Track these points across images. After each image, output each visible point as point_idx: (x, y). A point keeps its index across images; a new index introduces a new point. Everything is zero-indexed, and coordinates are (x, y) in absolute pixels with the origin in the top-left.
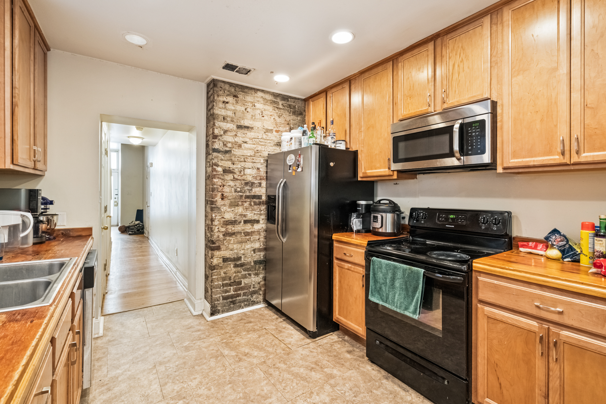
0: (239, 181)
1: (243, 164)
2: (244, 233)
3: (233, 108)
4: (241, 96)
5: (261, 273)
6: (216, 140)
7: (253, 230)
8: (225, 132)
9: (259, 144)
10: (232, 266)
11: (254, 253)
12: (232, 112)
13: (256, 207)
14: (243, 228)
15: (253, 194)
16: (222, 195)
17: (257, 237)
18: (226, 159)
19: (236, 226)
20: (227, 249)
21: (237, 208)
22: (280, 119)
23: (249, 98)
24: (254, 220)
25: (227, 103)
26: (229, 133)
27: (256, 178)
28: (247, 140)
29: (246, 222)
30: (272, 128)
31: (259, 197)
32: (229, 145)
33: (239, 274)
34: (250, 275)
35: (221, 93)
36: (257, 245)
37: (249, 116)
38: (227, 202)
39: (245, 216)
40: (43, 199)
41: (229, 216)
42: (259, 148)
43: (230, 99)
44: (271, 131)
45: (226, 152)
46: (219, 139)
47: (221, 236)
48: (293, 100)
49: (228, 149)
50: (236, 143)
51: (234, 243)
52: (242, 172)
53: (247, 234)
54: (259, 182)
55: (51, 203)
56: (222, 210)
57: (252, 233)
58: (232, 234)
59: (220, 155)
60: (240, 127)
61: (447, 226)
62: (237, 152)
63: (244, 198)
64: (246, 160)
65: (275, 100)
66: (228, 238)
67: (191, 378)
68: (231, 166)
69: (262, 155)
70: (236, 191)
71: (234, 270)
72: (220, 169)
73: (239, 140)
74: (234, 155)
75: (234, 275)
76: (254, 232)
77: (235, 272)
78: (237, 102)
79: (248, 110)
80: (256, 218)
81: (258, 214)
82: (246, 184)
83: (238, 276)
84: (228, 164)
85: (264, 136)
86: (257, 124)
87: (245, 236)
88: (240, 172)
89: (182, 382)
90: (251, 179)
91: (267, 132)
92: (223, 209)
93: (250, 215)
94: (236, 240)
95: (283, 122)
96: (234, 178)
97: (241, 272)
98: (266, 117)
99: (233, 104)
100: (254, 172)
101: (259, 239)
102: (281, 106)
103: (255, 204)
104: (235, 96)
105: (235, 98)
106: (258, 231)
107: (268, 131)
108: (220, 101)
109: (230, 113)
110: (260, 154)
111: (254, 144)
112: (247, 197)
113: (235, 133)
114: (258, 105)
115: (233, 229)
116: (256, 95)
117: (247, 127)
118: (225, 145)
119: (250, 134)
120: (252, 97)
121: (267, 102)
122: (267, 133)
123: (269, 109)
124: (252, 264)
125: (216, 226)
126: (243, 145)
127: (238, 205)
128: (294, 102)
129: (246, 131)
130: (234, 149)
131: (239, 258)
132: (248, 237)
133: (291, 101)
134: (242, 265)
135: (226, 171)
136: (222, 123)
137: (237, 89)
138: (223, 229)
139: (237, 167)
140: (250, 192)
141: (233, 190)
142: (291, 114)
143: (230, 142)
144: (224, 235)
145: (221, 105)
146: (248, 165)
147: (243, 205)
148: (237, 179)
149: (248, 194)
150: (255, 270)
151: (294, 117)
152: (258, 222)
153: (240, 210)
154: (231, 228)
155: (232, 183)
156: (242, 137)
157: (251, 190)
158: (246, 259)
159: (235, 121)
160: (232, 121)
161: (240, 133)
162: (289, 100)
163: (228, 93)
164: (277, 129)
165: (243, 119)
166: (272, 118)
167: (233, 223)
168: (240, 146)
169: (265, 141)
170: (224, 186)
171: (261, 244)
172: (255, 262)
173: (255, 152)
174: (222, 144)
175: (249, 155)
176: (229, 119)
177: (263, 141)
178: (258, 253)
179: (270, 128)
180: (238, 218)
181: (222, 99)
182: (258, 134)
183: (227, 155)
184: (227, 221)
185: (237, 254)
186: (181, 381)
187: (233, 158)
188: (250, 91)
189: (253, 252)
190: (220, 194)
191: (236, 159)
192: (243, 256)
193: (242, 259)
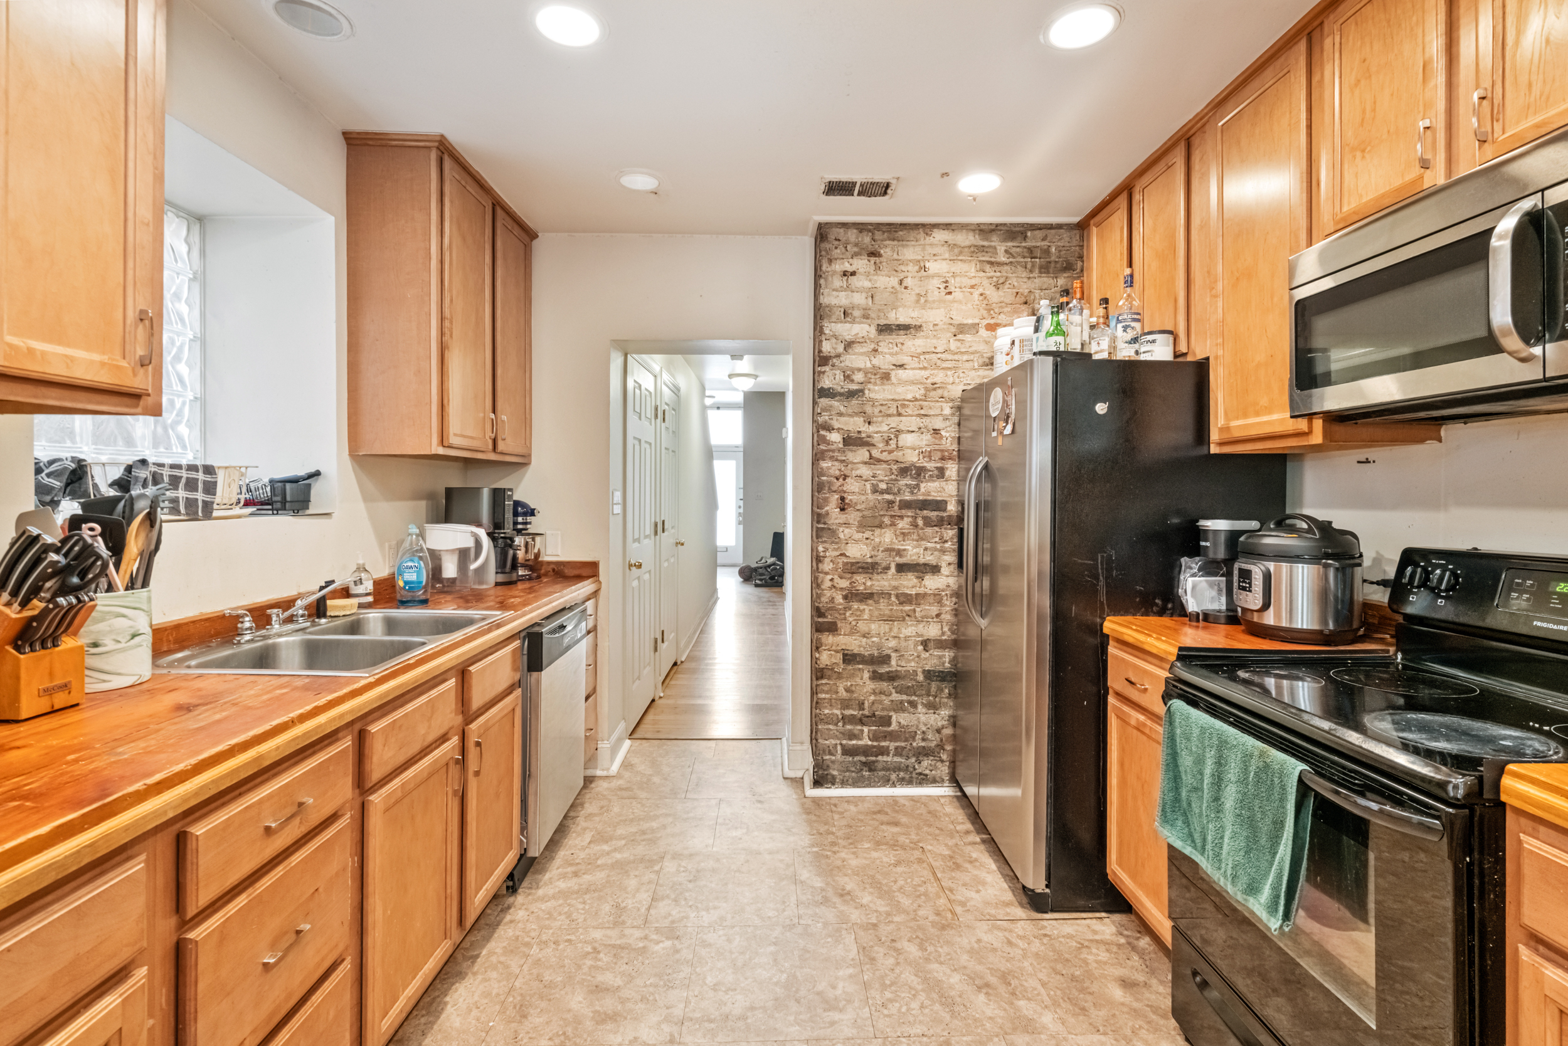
0: (884, 466)
1: (894, 422)
2: (897, 596)
3: (867, 284)
4: (886, 252)
5: (945, 705)
6: (827, 368)
7: (921, 590)
8: (849, 345)
9: (937, 367)
10: (866, 675)
11: (926, 650)
12: (864, 295)
13: (929, 531)
14: (894, 583)
15: (921, 498)
16: (843, 499)
17: (934, 610)
18: (850, 411)
19: (875, 576)
20: (853, 631)
21: (878, 531)
22: (1001, 293)
23: (910, 253)
24: (925, 565)
25: (853, 274)
26: (858, 349)
27: (929, 456)
28: (905, 359)
29: (901, 568)
30: (977, 321)
31: (940, 505)
32: (859, 377)
33: (884, 697)
34: (913, 704)
35: (836, 253)
36: (933, 631)
37: (909, 297)
38: (853, 516)
39: (899, 553)
40: (517, 504)
41: (857, 551)
42: (939, 377)
43: (861, 264)
44: (975, 327)
45: (851, 394)
46: (833, 366)
47: (839, 599)
48: (1039, 234)
49: (854, 387)
50: (875, 370)
51: (871, 620)
52: (893, 443)
53: (905, 599)
54: (939, 465)
55: (532, 513)
56: (841, 536)
57: (919, 598)
58: (866, 597)
59: (835, 403)
60: (885, 329)
61: (1539, 624)
62: (878, 392)
63: (896, 508)
64: (901, 410)
65: (986, 243)
66: (855, 605)
67: (711, 904)
68: (865, 428)
69: (946, 394)
70: (875, 490)
71: (871, 685)
72: (835, 437)
73: (883, 361)
74: (870, 400)
75: (872, 698)
76: (925, 595)
77: (874, 693)
78: (877, 268)
79: (908, 282)
80: (930, 559)
81: (936, 549)
82: (904, 471)
83: (881, 702)
84: (855, 424)
85: (953, 345)
86: (934, 316)
87: (901, 603)
88: (887, 442)
89: (690, 906)
90: (915, 459)
91: (961, 332)
92: (843, 533)
93: (914, 552)
94: (876, 613)
95: (1010, 299)
96: (871, 457)
97: (890, 695)
98: (957, 294)
99: (868, 274)
100: (925, 440)
101: (938, 616)
102: (1002, 258)
103: (928, 522)
104: (873, 254)
105: (873, 259)
106: (935, 595)
107: (961, 329)
108: (835, 272)
109: (859, 299)
110: (940, 392)
111: (925, 368)
112: (906, 505)
113: (873, 346)
114: (933, 266)
115: (869, 583)
116: (929, 240)
117: (905, 328)
118: (847, 378)
119: (914, 344)
120: (918, 249)
121: (961, 253)
122: (960, 337)
123: (968, 270)
124: (921, 677)
125: (827, 573)
126: (893, 374)
127: (880, 526)
128: (1044, 239)
129: (901, 338)
130: (870, 386)
131: (885, 659)
132: (907, 608)
133: (1034, 238)
134: (892, 677)
135: (852, 441)
136: (840, 325)
137: (878, 235)
138: (844, 584)
139: (879, 429)
140: (912, 493)
141: (868, 486)
142: (1036, 274)
143: (859, 370)
144: (845, 597)
145: (837, 282)
146: (909, 422)
147: (893, 524)
148: (879, 461)
149: (908, 497)
150: (928, 695)
151: (1047, 281)
152: (935, 569)
153: (887, 537)
154: (862, 582)
155: (865, 471)
156: (891, 354)
157: (918, 486)
158: (903, 664)
159: (873, 315)
160: (866, 317)
161: (887, 344)
162: (1029, 234)
163: (856, 249)
164: (992, 322)
165: (895, 308)
166: (976, 293)
167: (870, 568)
168: (886, 377)
169: (956, 357)
170: (845, 477)
171: (946, 629)
172: (928, 674)
173: (926, 389)
174: (840, 376)
175: (909, 397)
176: (856, 313)
177: (950, 357)
178: (937, 653)
179: (970, 321)
180: (881, 557)
181: (838, 267)
182: (934, 341)
183: (854, 402)
184: (852, 564)
185: (879, 647)
186: (690, 903)
187: (868, 409)
188: (913, 234)
189: (920, 648)
190: (837, 496)
191: (876, 411)
192: (893, 655)
193: (893, 662)
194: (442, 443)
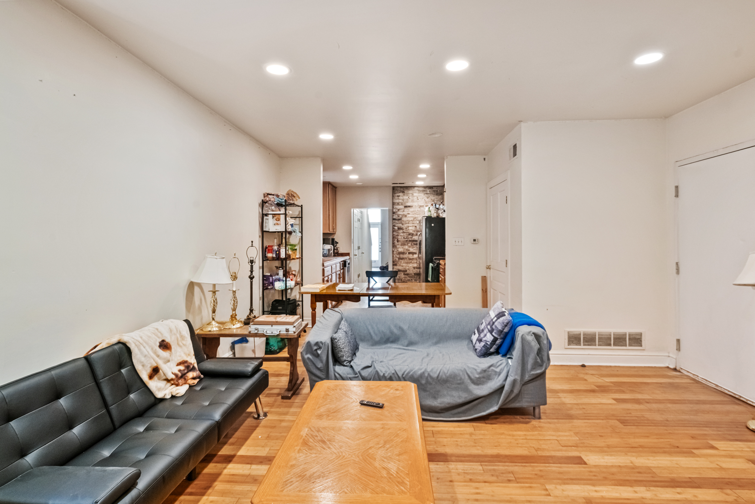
0: (406, 233)
1: (407, 225)
2: (408, 259)
3: (402, 198)
4: (406, 192)
5: (418, 280)
6: (394, 215)
7: (413, 257)
8: (399, 210)
9: (416, 214)
10: (403, 274)
11: (414, 269)
12: (401, 200)
13: (415, 246)
14: (408, 256)
15: (413, 239)
16: (398, 240)
17: (416, 261)
18: (399, 223)
19: (404, 255)
20: (400, 265)
21: (404, 246)
22: (428, 199)
23: (410, 192)
24: (414, 252)
25: (399, 196)
26: (400, 211)
27: (414, 231)
28: (409, 212)
29: (409, 253)
30: (423, 205)
31: (416, 241)
32: (401, 216)
33: (406, 278)
34: (412, 280)
35: (396, 192)
36: (415, 265)
37: (410, 200)
38: (400, 243)
39: (409, 250)
40: (336, 241)
41: (401, 250)
42: (416, 216)
43: (401, 194)
44: (423, 206)
45: (399, 220)
46: (396, 214)
47: (397, 259)
48: (436, 188)
49: (400, 218)
50: (404, 215)
51: (403, 263)
52: (407, 229)
53: (410, 259)
54: (416, 233)
55: (338, 243)
56: (397, 247)
57: (413, 259)
58: (402, 259)
59: (396, 221)
60: (406, 207)
62: (404, 219)
63: (408, 241)
64: (409, 223)
65: (425, 190)
66: (400, 260)
68: (402, 226)
69: (417, 219)
70: (404, 238)
71: (403, 276)
72: (396, 228)
73: (405, 213)
74: (403, 221)
75: (404, 278)
76: (414, 258)
77: (404, 277)
78: (404, 195)
79: (410, 197)
80: (415, 251)
81: (416, 249)
82: (409, 234)
83: (405, 279)
84: (400, 225)
85: (419, 210)
86: (415, 204)
87: (409, 260)
88: (406, 229)
90: (412, 232)
91: (421, 207)
92: (398, 246)
93: (412, 250)
94: (404, 262)
95: (430, 200)
96: (403, 232)
97: (407, 278)
98: (420, 200)
99: (402, 196)
100: (413, 228)
101: (416, 262)
102: (428, 192)
103: (414, 244)
104: (403, 192)
105: (403, 193)
106: (416, 258)
107: (421, 206)
108: (396, 196)
109: (401, 201)
110: (416, 219)
111: (413, 214)
112: (410, 241)
113: (403, 210)
114: (415, 194)
115: (403, 256)
116: (414, 189)
117: (409, 206)
118: (398, 216)
119: (411, 209)
120: (412, 191)
121: (420, 192)
122: (420, 208)
123: (422, 195)
124: (413, 274)
125: (395, 254)
126: (407, 215)
127: (405, 245)
128: (437, 189)
129: (409, 208)
130: (403, 218)
131: (406, 271)
132: (410, 261)
133: (434, 189)
134: (407, 274)
135: (399, 229)
136: (397, 206)
137: (404, 188)
138: (398, 256)
139: (404, 226)
140: (411, 239)
141: (403, 237)
142: (435, 195)
143: (401, 215)
144: (398, 259)
145: (396, 198)
146: (410, 225)
147: (407, 245)
148: (405, 232)
149: (410, 239)
150: (415, 278)
151: (437, 197)
152: (416, 253)
153: (406, 247)
154: (402, 256)
155: (402, 234)
156: (407, 212)
157: (412, 237)
158: (410, 272)
159: (403, 204)
160: (402, 204)
161: (406, 210)
162: (434, 188)
163: (400, 191)
164: (427, 205)
165: (407, 202)
166: (423, 199)
167: (403, 253)
168: (406, 216)
169: (420, 212)
170: (398, 236)
171: (418, 265)
172: (415, 274)
173: (414, 218)
174: (397, 216)
175: (410, 220)
176: (400, 204)
177: (418, 212)
178: (416, 270)
179: (422, 205)
180: (405, 251)
181: (397, 195)
182: (415, 209)
183: (400, 221)
184: (400, 252)
185: (405, 268)
187: (403, 222)
188: (411, 188)
189: (413, 269)
190: (396, 239)
191: (404, 223)
192: (408, 270)
193: (408, 271)
194: (329, 231)
